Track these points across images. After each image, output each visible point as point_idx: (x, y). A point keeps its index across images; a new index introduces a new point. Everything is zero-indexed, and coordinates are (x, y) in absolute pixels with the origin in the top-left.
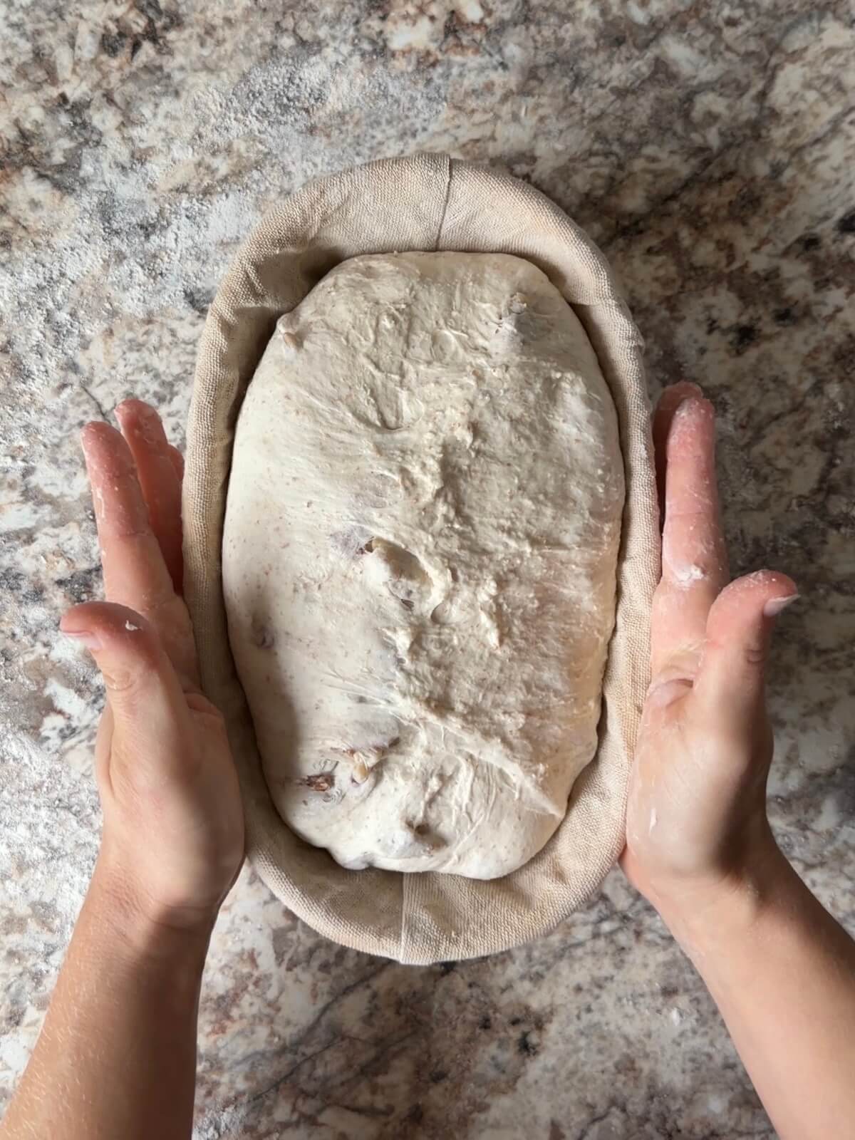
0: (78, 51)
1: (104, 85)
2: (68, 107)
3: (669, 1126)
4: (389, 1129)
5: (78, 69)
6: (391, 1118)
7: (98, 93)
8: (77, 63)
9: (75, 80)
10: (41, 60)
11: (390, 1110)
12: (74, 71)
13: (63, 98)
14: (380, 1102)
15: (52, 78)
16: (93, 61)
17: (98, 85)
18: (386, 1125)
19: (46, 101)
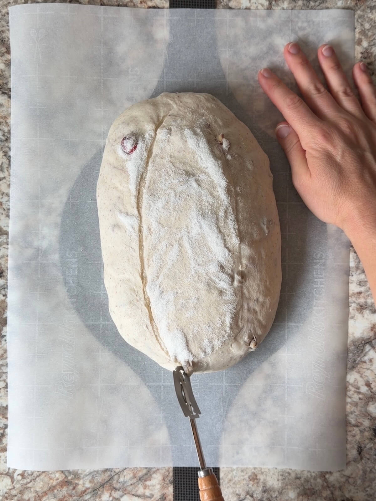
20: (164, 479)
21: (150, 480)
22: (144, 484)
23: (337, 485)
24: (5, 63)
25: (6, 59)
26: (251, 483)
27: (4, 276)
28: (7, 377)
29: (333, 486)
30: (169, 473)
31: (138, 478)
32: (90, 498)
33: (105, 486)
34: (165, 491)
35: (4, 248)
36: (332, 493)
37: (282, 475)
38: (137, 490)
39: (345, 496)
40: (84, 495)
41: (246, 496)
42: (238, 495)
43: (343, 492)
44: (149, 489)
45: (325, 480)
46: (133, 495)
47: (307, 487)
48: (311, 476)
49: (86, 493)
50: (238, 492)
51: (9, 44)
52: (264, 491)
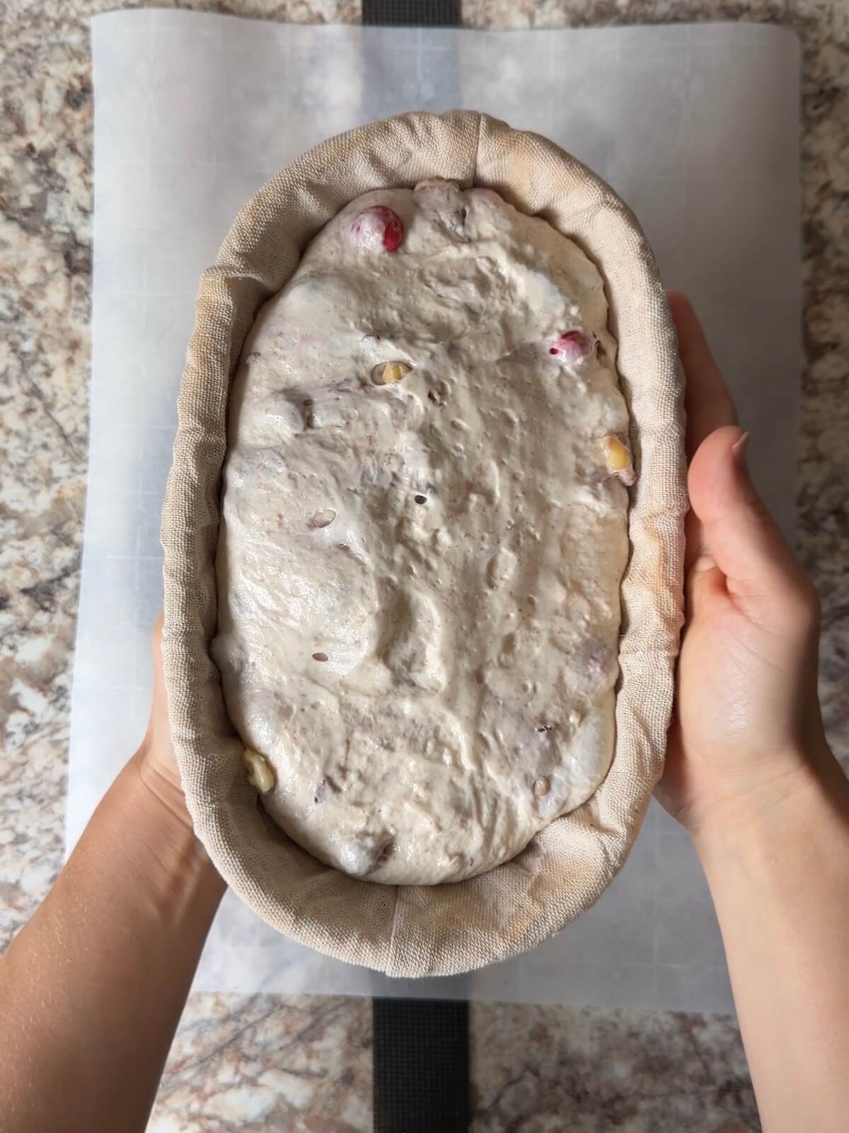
20: (349, 1038)
21: (321, 1039)
22: (307, 1046)
23: (716, 1050)
24: (13, 156)
25: (15, 147)
26: (535, 1045)
27: (10, 607)
28: (17, 820)
29: (708, 1052)
30: (361, 1024)
31: (295, 1034)
32: (194, 1077)
33: (225, 1051)
34: (354, 1063)
35: (12, 547)
36: (706, 1066)
37: (600, 1029)
38: (294, 1061)
39: (732, 1072)
40: (180, 1069)
41: (525, 1071)
42: (507, 1071)
43: (727, 1064)
44: (318, 1057)
45: (692, 1039)
46: (285, 1070)
47: (652, 1054)
48: (662, 1030)
49: (185, 1066)
50: (506, 1064)
51: (23, 116)
52: (563, 1063)
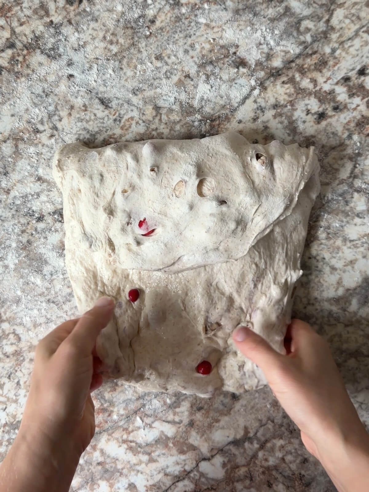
0: (57, 4)
1: (68, 17)
2: (54, 26)
3: (291, 428)
4: (181, 429)
5: (57, 11)
6: (181, 425)
7: (66, 20)
8: (57, 8)
9: (56, 15)
10: (43, 7)
11: (181, 422)
12: (56, 11)
13: (52, 22)
14: (177, 419)
15: (47, 14)
16: (63, 7)
17: (66, 17)
18: (179, 428)
19: (45, 23)
